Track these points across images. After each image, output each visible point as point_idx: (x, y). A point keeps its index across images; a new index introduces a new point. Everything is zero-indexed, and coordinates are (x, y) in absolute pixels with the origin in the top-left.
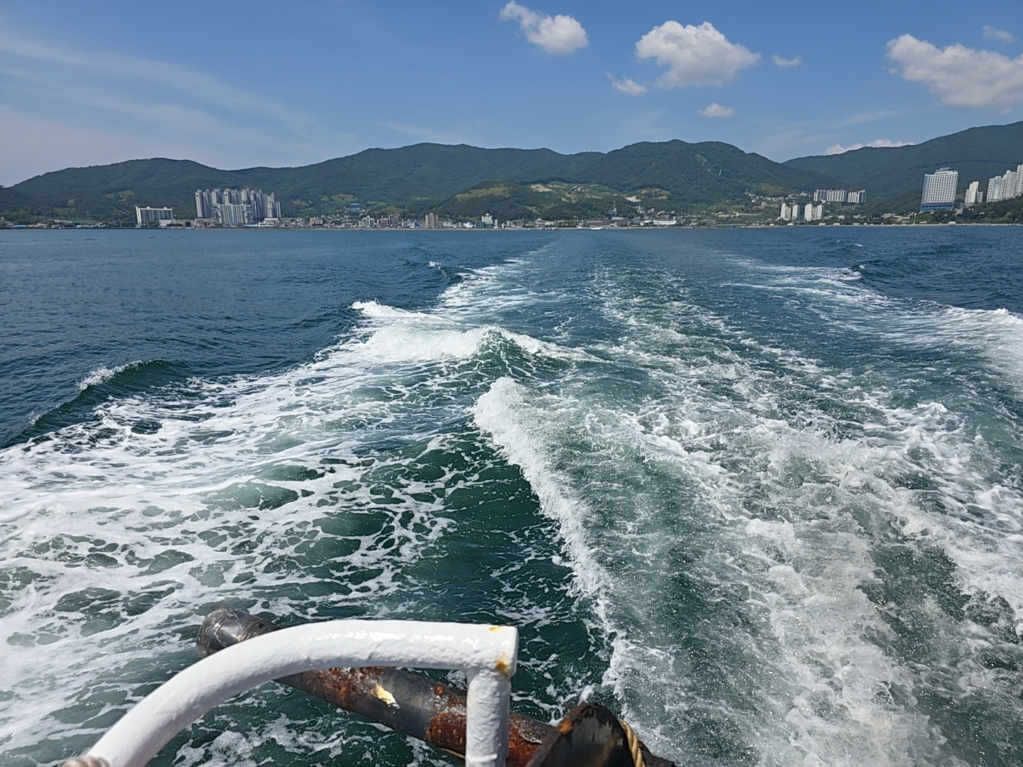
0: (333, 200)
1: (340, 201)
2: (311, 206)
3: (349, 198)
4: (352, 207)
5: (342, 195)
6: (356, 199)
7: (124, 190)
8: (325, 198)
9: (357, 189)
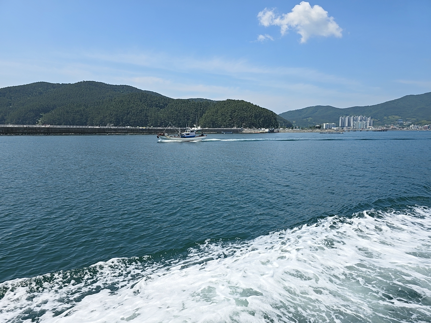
0: (389, 118)
1: (392, 118)
2: (379, 121)
3: (397, 117)
4: (399, 121)
5: (393, 116)
6: (400, 117)
7: (309, 117)
8: (386, 118)
9: (401, 113)
